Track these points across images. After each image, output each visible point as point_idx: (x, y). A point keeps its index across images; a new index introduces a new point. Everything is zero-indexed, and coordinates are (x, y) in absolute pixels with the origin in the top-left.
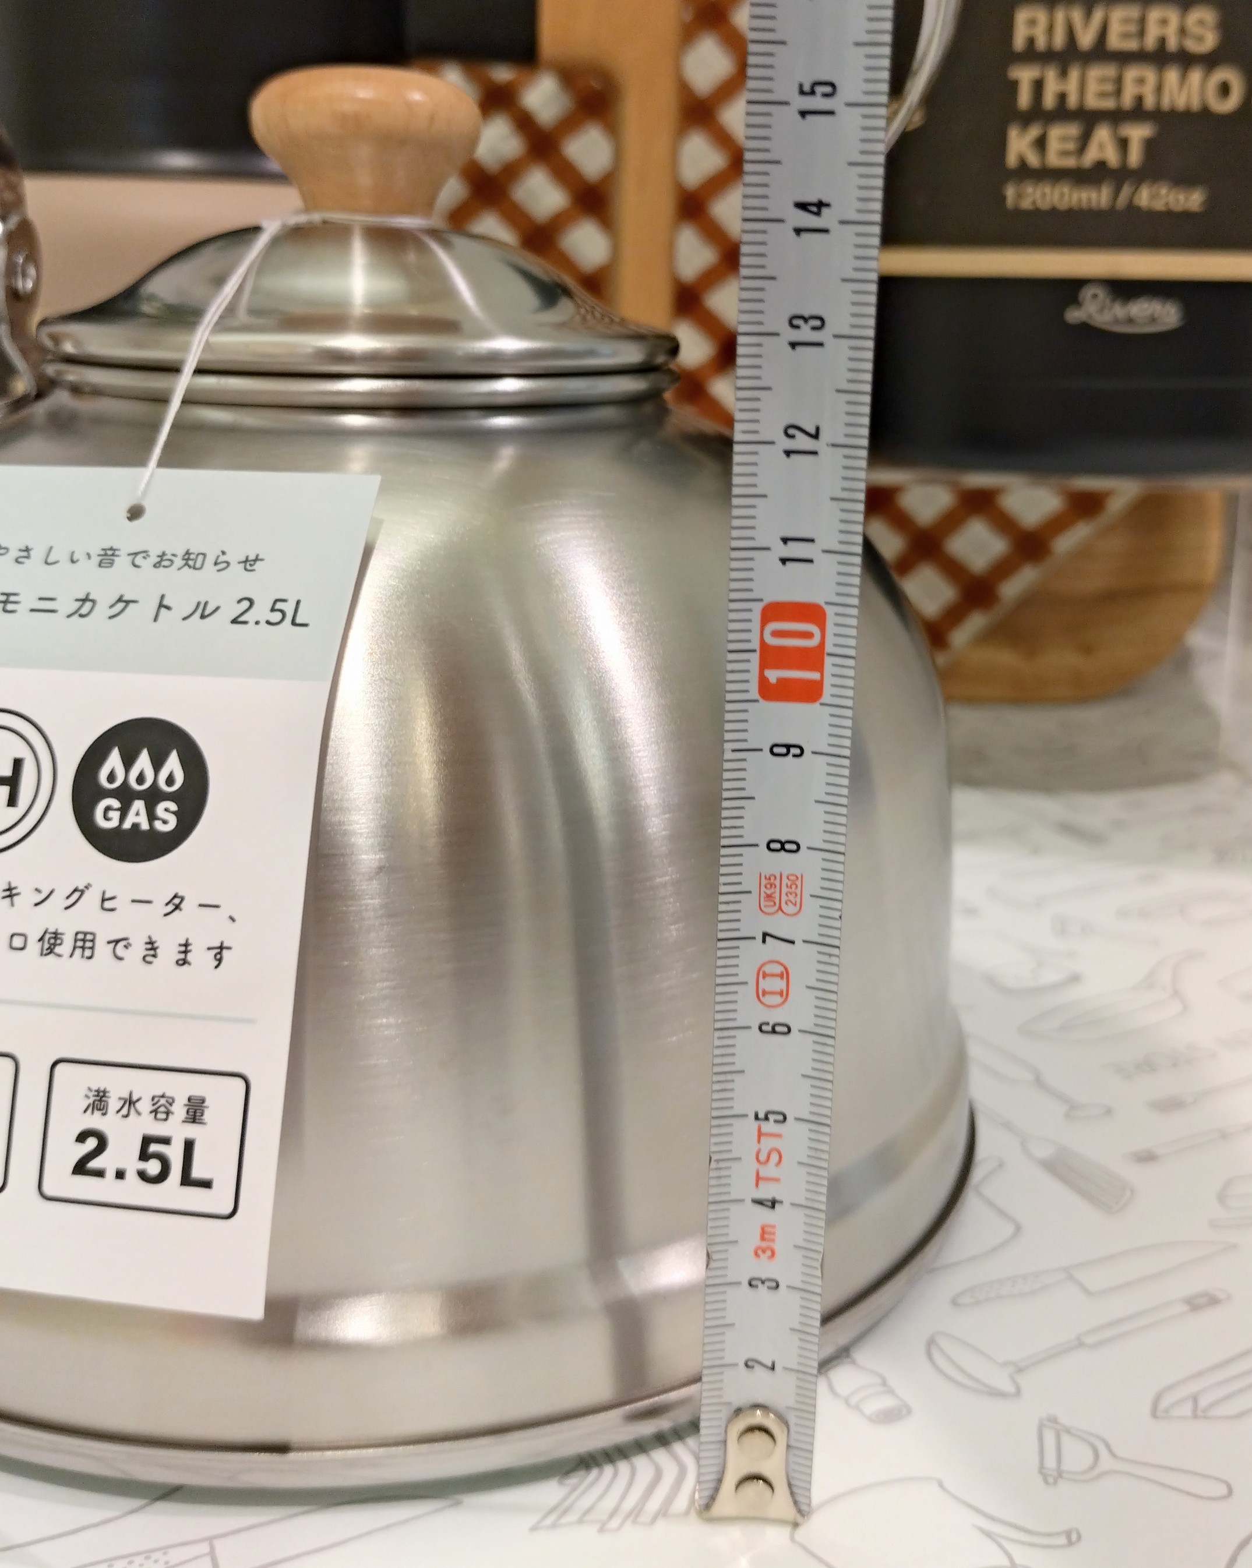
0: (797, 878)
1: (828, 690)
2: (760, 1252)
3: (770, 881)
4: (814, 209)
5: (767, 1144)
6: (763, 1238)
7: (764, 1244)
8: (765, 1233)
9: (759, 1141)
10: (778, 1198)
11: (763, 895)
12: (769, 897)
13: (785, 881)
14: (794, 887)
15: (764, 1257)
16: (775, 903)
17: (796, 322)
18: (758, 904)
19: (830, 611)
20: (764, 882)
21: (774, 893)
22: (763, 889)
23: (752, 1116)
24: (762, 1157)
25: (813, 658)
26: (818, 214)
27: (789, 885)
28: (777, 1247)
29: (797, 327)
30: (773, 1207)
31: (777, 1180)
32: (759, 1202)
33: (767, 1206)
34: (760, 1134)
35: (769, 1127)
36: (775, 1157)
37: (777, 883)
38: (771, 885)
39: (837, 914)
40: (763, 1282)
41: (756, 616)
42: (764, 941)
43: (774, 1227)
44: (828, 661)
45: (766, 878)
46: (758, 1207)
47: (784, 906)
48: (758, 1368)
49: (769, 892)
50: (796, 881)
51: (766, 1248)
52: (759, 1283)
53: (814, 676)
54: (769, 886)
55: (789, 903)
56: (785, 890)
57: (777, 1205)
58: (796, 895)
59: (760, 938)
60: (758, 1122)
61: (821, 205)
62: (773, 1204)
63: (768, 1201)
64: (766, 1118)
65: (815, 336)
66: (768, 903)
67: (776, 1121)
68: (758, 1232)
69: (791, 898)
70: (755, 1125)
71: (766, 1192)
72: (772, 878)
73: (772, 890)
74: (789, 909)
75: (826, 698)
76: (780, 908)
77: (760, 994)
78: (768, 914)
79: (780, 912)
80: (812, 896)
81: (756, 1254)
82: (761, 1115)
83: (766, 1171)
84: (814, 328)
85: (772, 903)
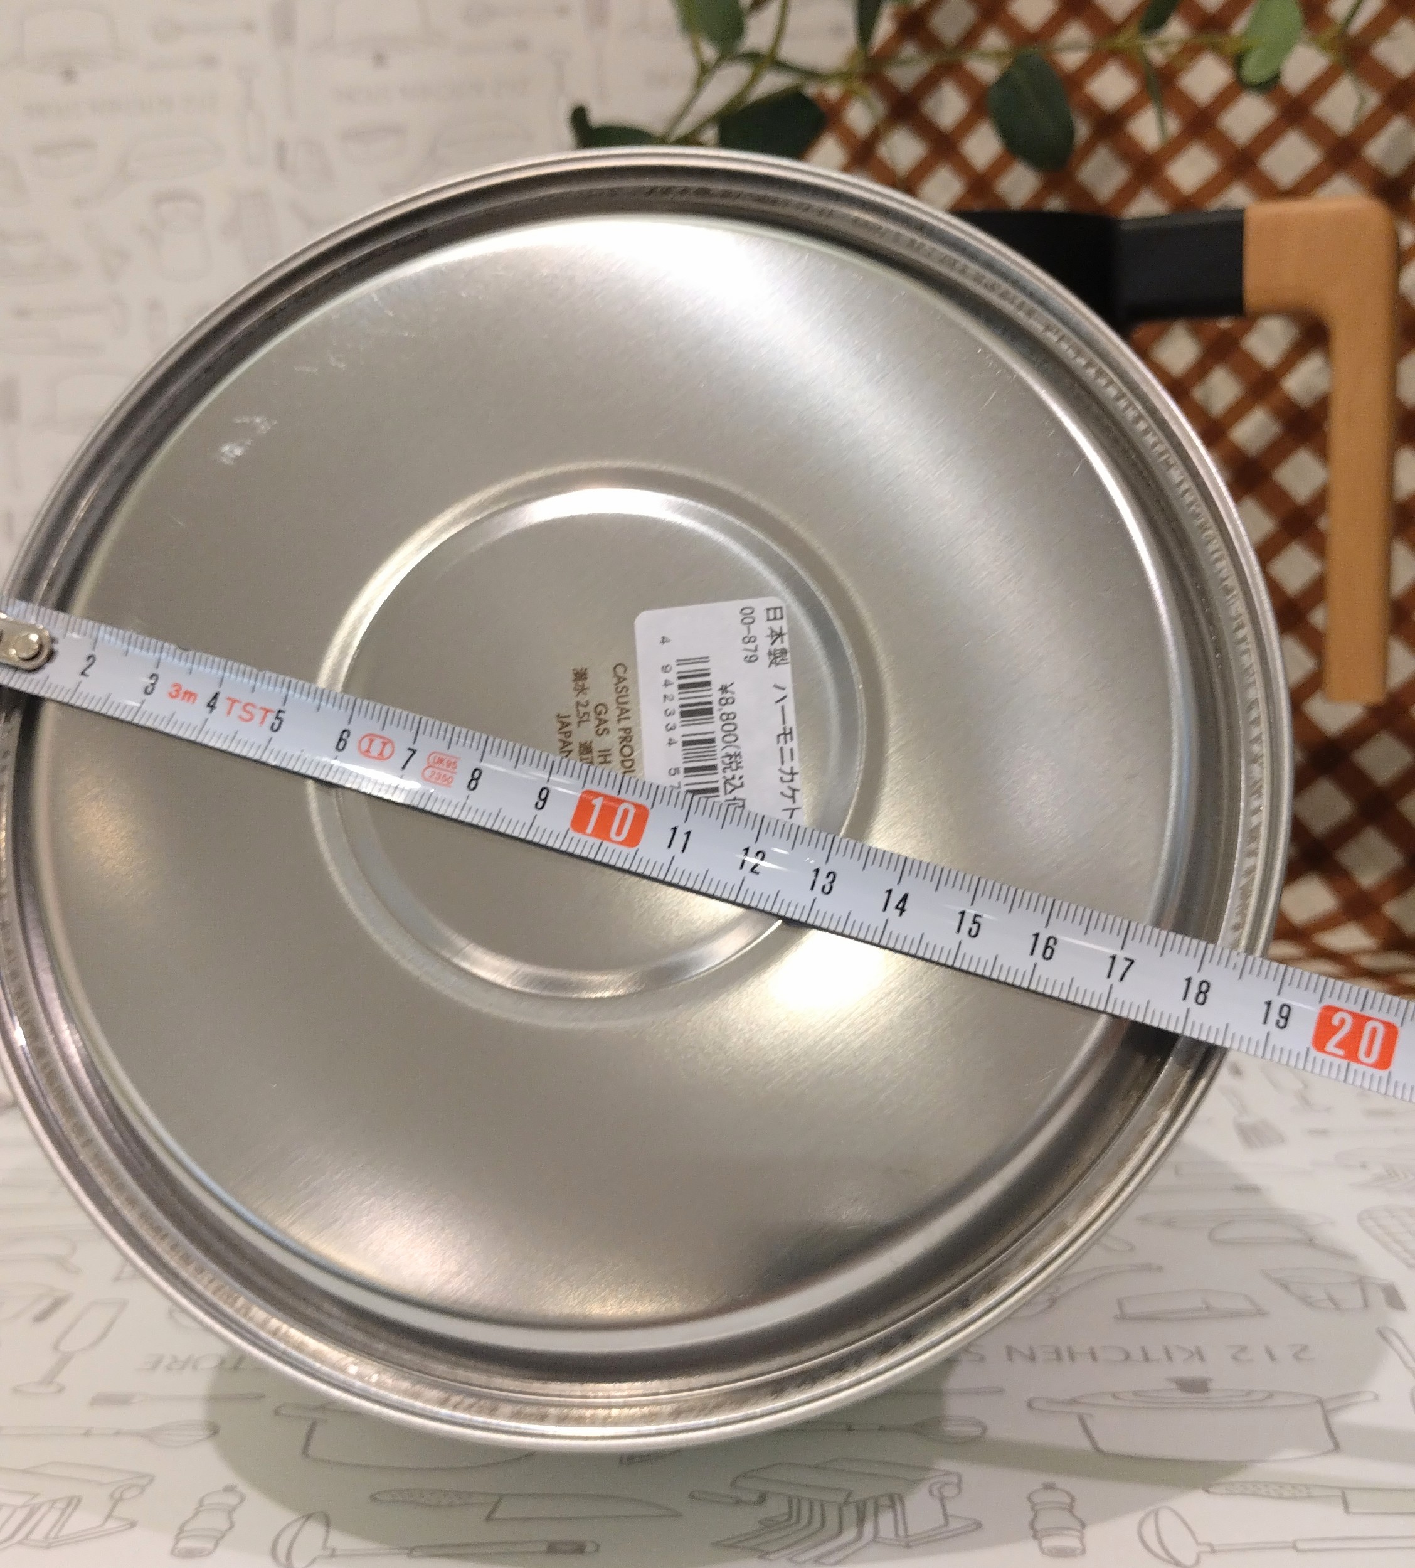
1: (577, 836)
2: (176, 688)
3: (452, 764)
4: (901, 906)
5: (258, 715)
6: (186, 693)
7: (181, 693)
8: (190, 696)
9: (262, 708)
10: (214, 711)
11: (444, 757)
12: (441, 761)
13: (449, 774)
14: (443, 780)
15: (173, 690)
16: (435, 763)
17: (831, 876)
18: (438, 753)
19: (632, 851)
20: (453, 760)
21: (443, 765)
22: (448, 758)
23: (282, 708)
24: (249, 708)
25: (602, 831)
26: (897, 907)
27: (445, 776)
28: (178, 701)
29: (828, 876)
30: (209, 705)
31: (229, 713)
32: (216, 696)
33: (211, 701)
34: (267, 711)
35: (271, 718)
36: (246, 716)
37: (450, 769)
40: (153, 684)
41: (642, 801)
42: (410, 749)
43: (194, 702)
44: (598, 841)
45: (455, 762)
46: (212, 695)
48: (86, 664)
49: (444, 762)
50: (447, 781)
51: (179, 692)
52: (153, 681)
53: (590, 829)
54: (449, 763)
55: (432, 773)
56: (443, 773)
57: (209, 709)
58: (437, 779)
59: (413, 747)
60: (276, 712)
61: (902, 910)
62: (211, 706)
63: (215, 703)
64: (277, 718)
65: (818, 886)
66: (437, 758)
67: (273, 724)
68: (192, 689)
69: (436, 776)
70: (276, 709)
71: (221, 704)
72: (453, 766)
73: (445, 764)
74: (428, 772)
75: (571, 833)
76: (430, 766)
77: (372, 738)
78: (430, 756)
79: (426, 766)
81: (175, 685)
82: (281, 715)
83: (237, 709)
84: (824, 887)
85: (436, 761)
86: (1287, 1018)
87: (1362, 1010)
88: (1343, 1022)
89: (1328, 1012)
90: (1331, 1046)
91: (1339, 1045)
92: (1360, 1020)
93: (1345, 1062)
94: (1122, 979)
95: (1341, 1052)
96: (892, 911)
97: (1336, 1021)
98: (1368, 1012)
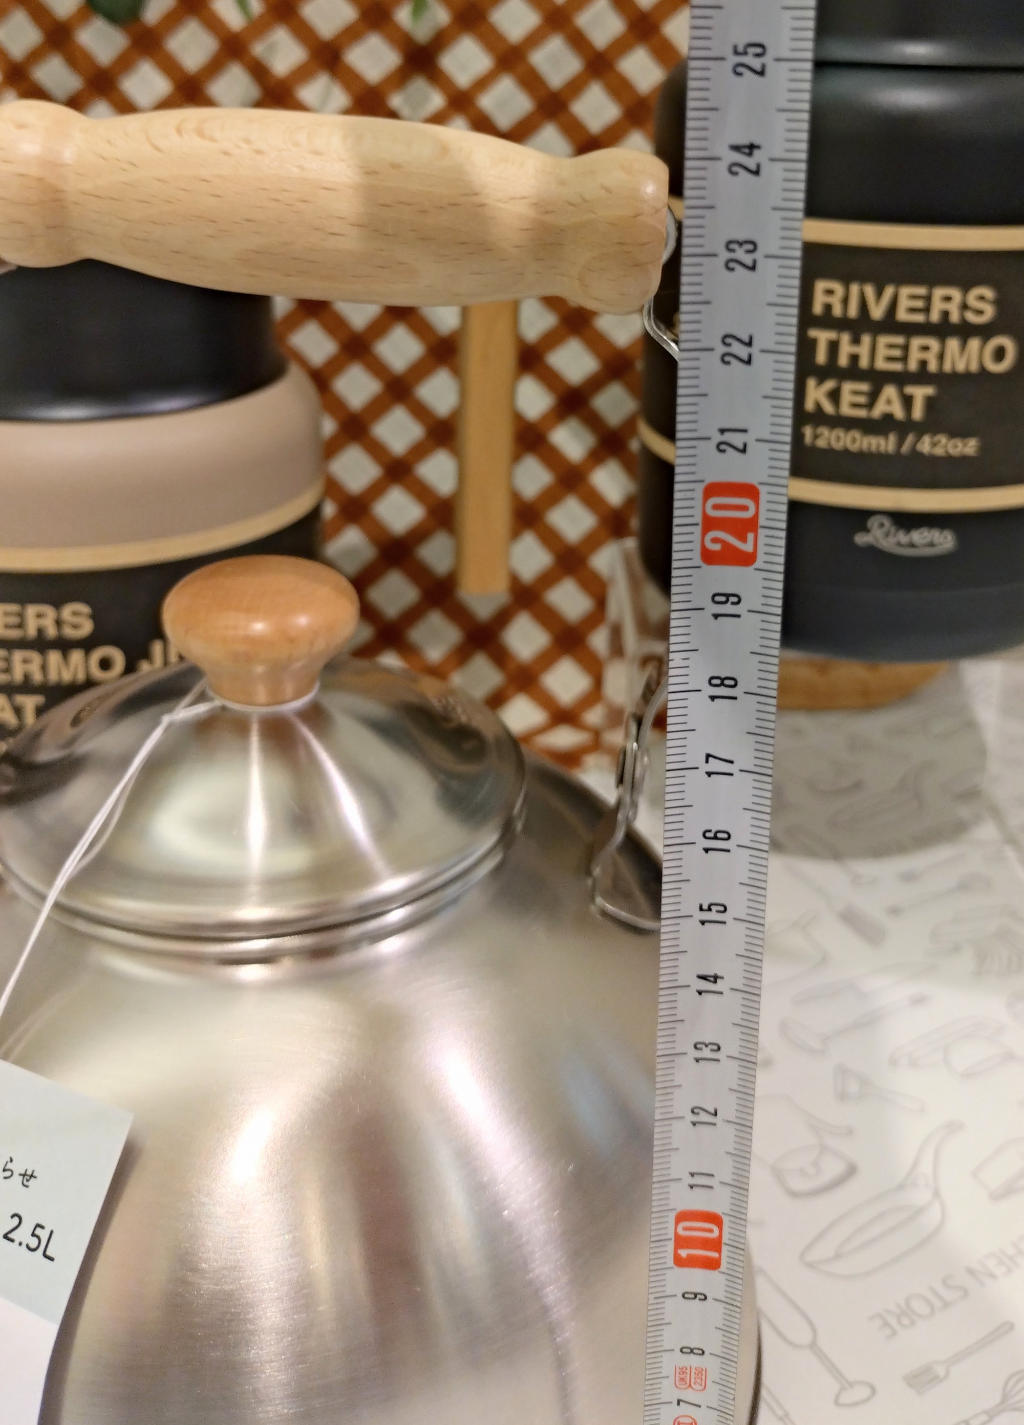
0: (703, 1370)
1: (724, 1265)
12: (682, 1379)
13: (693, 1371)
14: (700, 1375)
16: (686, 1383)
18: (674, 1382)
20: (678, 1370)
21: (686, 1377)
22: (677, 1374)
27: (697, 1373)
37: (688, 1371)
38: (684, 1372)
39: (732, 1397)
42: (678, 1404)
44: (725, 1248)
45: (679, 1368)
47: (693, 1385)
49: (682, 1376)
54: (682, 1373)
55: (696, 1383)
58: (702, 1380)
59: (676, 1402)
61: (715, 979)
72: (684, 1369)
73: (685, 1375)
75: (723, 1269)
76: (690, 1385)
80: (713, 1382)
85: (684, 1383)
86: (728, 596)
87: (697, 524)
88: (715, 540)
89: (708, 557)
90: (748, 547)
91: (744, 540)
92: (709, 524)
93: (762, 532)
94: (732, 762)
95: (750, 536)
96: (720, 986)
97: (717, 547)
98: (698, 519)
